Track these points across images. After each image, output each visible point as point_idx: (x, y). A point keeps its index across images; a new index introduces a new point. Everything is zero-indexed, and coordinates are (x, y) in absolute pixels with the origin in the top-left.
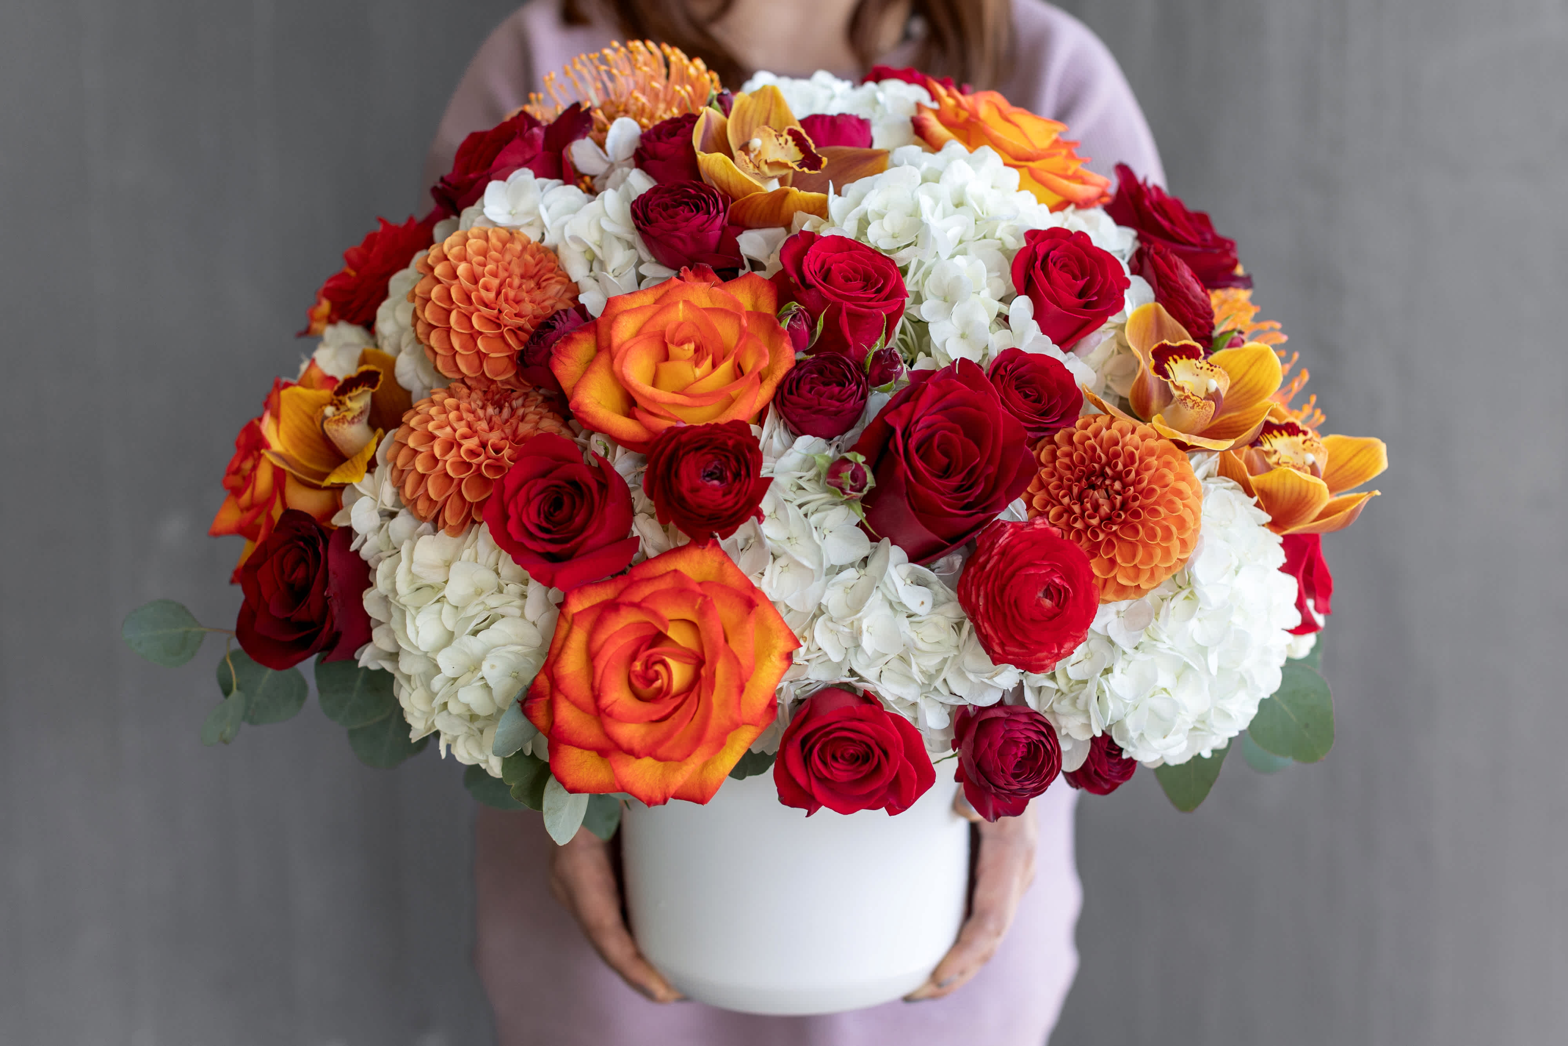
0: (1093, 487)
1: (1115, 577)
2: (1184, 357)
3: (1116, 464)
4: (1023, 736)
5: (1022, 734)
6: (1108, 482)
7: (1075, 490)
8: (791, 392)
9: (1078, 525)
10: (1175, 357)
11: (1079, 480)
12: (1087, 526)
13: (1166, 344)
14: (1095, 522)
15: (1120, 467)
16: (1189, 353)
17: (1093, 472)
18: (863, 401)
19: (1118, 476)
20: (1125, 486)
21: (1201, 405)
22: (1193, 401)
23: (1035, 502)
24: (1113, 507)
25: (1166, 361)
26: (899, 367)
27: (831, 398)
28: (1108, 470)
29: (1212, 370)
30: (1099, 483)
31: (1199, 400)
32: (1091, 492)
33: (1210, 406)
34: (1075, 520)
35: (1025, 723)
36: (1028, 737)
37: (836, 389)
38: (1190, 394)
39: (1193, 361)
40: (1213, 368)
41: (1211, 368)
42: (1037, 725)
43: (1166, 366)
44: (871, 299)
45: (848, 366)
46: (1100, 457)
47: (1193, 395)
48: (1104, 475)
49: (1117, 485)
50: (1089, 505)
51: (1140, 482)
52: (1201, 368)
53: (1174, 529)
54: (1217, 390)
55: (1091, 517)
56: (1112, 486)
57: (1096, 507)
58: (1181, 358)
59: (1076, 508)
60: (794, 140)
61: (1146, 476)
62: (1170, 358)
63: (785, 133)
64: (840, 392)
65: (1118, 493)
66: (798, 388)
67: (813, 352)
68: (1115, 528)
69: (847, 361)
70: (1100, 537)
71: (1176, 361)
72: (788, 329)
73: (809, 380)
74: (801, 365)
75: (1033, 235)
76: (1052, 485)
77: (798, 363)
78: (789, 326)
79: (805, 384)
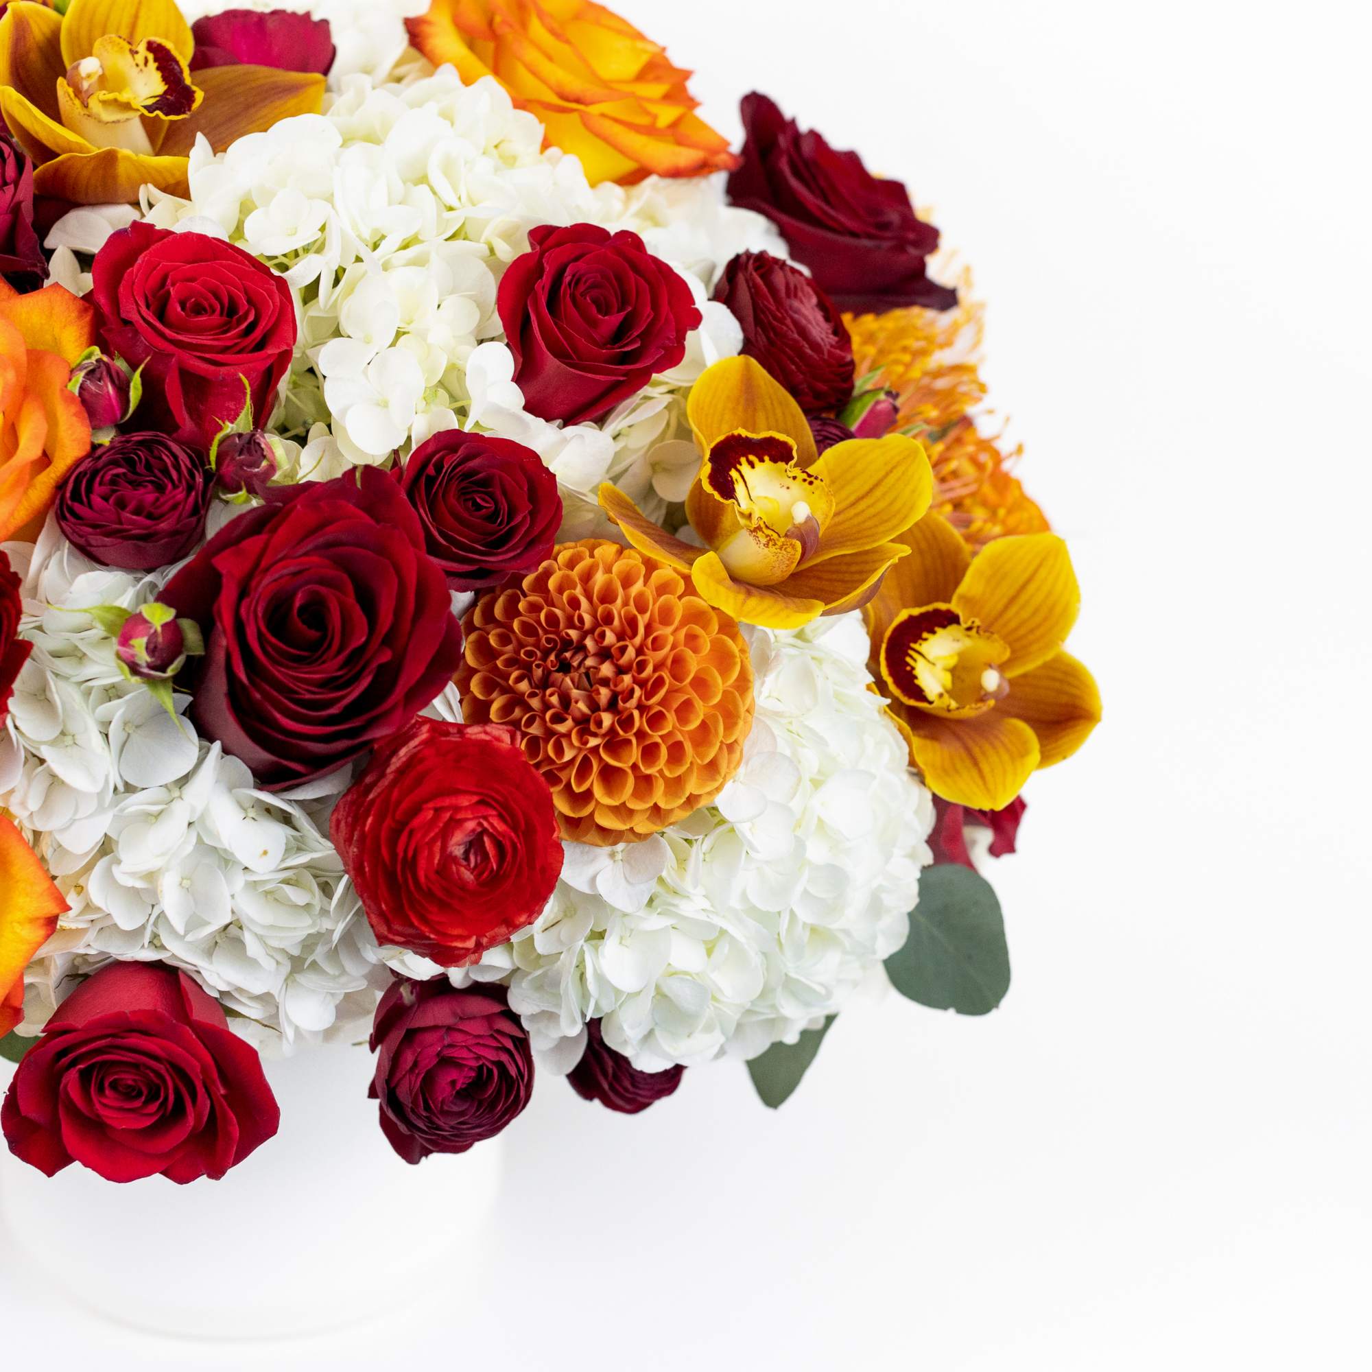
0: (565, 667)
1: (592, 815)
2: (766, 458)
3: (603, 635)
4: (472, 1055)
5: (470, 1051)
6: (590, 662)
7: (538, 673)
8: (76, 495)
9: (535, 730)
10: (752, 458)
11: (546, 653)
12: (550, 733)
13: (740, 436)
14: (561, 728)
15: (610, 638)
16: (776, 452)
17: (567, 643)
18: (194, 519)
19: (604, 654)
20: (621, 671)
21: (779, 544)
22: (767, 536)
23: (475, 686)
24: (594, 706)
25: (735, 464)
26: (264, 463)
27: (137, 512)
28: (589, 643)
29: (811, 483)
30: (575, 664)
31: (775, 536)
32: (559, 676)
33: (793, 546)
34: (530, 723)
35: (479, 1036)
36: (478, 1058)
37: (148, 495)
38: (763, 525)
39: (781, 465)
40: (812, 479)
41: (809, 479)
42: (499, 1037)
43: (733, 473)
44: (224, 350)
45: (175, 457)
46: (581, 619)
47: (767, 527)
48: (582, 649)
49: (606, 670)
50: (554, 700)
51: (642, 666)
52: (794, 478)
53: (688, 746)
54: (809, 519)
55: (558, 718)
56: (597, 669)
57: (566, 700)
58: (762, 460)
59: (535, 703)
60: (156, 60)
61: (652, 658)
62: (743, 460)
63: (142, 48)
64: (157, 499)
65: (605, 682)
66: (89, 490)
67: (122, 429)
68: (593, 742)
69: (175, 448)
70: (568, 755)
71: (752, 465)
72: (80, 393)
73: (108, 477)
74: (99, 452)
75: (543, 235)
76: (503, 658)
77: (95, 447)
78: (82, 388)
79: (101, 484)
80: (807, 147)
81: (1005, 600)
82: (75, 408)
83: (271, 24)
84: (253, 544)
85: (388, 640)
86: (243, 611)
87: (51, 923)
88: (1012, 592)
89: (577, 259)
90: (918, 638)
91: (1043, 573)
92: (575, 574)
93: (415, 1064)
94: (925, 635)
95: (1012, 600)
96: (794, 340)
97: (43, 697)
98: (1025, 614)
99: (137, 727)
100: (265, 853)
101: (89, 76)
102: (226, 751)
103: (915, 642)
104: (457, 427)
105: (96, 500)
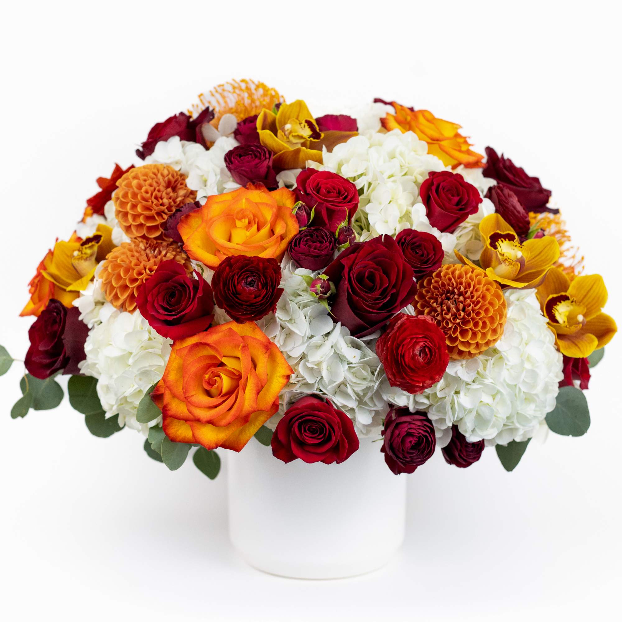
0: (448, 299)
1: (457, 346)
2: (507, 239)
3: (460, 288)
4: (417, 432)
5: (417, 431)
6: (456, 296)
7: (440, 300)
8: (295, 245)
9: (439, 318)
10: (502, 239)
11: (441, 295)
12: (444, 319)
13: (498, 233)
14: (448, 317)
15: (462, 289)
16: (510, 238)
17: (448, 291)
18: (332, 251)
19: (460, 294)
20: (465, 299)
21: (513, 264)
22: (509, 262)
23: (419, 306)
24: (458, 310)
25: (497, 241)
26: (353, 235)
27: (315, 249)
28: (456, 290)
29: (521, 247)
30: (451, 297)
31: (512, 261)
32: (447, 301)
33: (517, 265)
34: (437, 315)
35: (419, 426)
36: (419, 433)
37: (319, 244)
38: (507, 259)
39: (512, 242)
40: (522, 246)
41: (521, 246)
42: (425, 427)
43: (497, 243)
44: (340, 203)
45: (326, 233)
46: (453, 284)
47: (509, 259)
48: (453, 293)
49: (461, 298)
50: (445, 308)
51: (472, 297)
52: (516, 246)
53: (488, 322)
54: (522, 257)
55: (446, 314)
56: (459, 299)
57: (449, 309)
59: (439, 309)
60: (308, 125)
61: (476, 295)
62: (500, 240)
63: (304, 122)
64: (321, 245)
65: (461, 302)
66: (299, 243)
67: (309, 227)
68: (458, 321)
69: (326, 231)
70: (450, 325)
71: (502, 241)
72: (296, 215)
73: (305, 239)
74: (302, 232)
75: (433, 174)
76: (428, 297)
77: (300, 231)
78: (296, 213)
79: (303, 241)
80: (508, 163)
81: (582, 297)
82: (294, 219)
83: (339, 118)
84: (352, 256)
85: (394, 287)
86: (351, 274)
87: (288, 377)
88: (584, 293)
89: (443, 181)
90: (556, 304)
91: (595, 287)
92: (450, 271)
93: (399, 434)
94: (558, 303)
95: (585, 296)
96: (512, 210)
97: (284, 308)
98: (590, 300)
99: (314, 318)
100: (355, 357)
101: (288, 130)
102: (342, 325)
103: (555, 305)
104: (410, 227)
105: (302, 245)
